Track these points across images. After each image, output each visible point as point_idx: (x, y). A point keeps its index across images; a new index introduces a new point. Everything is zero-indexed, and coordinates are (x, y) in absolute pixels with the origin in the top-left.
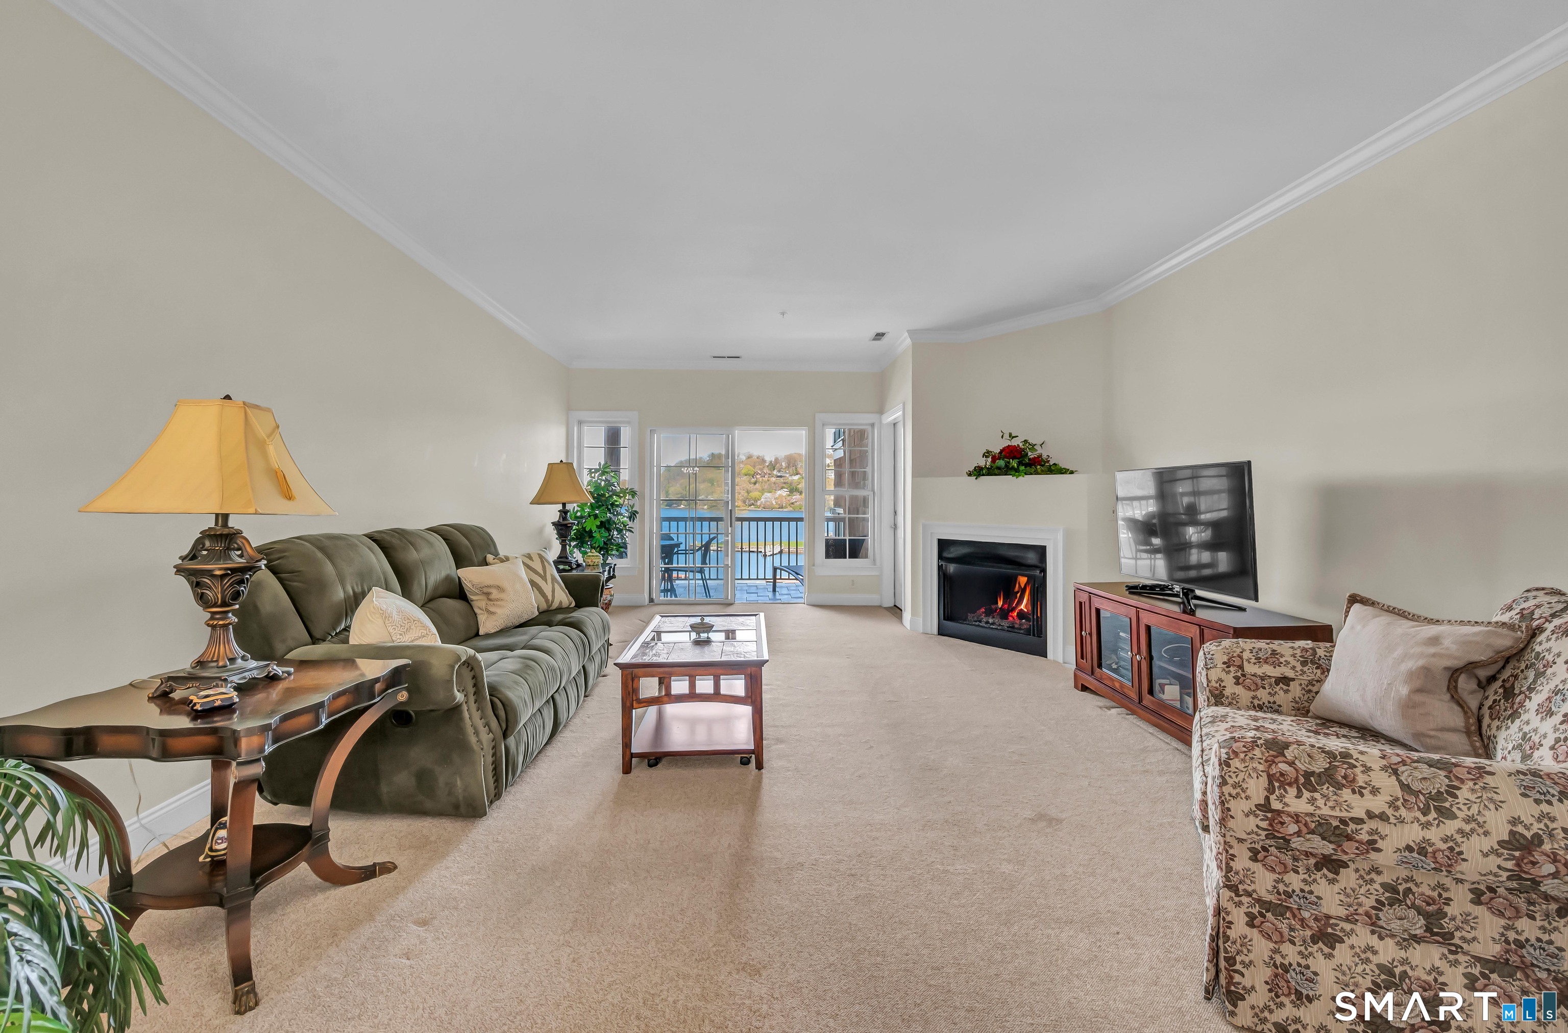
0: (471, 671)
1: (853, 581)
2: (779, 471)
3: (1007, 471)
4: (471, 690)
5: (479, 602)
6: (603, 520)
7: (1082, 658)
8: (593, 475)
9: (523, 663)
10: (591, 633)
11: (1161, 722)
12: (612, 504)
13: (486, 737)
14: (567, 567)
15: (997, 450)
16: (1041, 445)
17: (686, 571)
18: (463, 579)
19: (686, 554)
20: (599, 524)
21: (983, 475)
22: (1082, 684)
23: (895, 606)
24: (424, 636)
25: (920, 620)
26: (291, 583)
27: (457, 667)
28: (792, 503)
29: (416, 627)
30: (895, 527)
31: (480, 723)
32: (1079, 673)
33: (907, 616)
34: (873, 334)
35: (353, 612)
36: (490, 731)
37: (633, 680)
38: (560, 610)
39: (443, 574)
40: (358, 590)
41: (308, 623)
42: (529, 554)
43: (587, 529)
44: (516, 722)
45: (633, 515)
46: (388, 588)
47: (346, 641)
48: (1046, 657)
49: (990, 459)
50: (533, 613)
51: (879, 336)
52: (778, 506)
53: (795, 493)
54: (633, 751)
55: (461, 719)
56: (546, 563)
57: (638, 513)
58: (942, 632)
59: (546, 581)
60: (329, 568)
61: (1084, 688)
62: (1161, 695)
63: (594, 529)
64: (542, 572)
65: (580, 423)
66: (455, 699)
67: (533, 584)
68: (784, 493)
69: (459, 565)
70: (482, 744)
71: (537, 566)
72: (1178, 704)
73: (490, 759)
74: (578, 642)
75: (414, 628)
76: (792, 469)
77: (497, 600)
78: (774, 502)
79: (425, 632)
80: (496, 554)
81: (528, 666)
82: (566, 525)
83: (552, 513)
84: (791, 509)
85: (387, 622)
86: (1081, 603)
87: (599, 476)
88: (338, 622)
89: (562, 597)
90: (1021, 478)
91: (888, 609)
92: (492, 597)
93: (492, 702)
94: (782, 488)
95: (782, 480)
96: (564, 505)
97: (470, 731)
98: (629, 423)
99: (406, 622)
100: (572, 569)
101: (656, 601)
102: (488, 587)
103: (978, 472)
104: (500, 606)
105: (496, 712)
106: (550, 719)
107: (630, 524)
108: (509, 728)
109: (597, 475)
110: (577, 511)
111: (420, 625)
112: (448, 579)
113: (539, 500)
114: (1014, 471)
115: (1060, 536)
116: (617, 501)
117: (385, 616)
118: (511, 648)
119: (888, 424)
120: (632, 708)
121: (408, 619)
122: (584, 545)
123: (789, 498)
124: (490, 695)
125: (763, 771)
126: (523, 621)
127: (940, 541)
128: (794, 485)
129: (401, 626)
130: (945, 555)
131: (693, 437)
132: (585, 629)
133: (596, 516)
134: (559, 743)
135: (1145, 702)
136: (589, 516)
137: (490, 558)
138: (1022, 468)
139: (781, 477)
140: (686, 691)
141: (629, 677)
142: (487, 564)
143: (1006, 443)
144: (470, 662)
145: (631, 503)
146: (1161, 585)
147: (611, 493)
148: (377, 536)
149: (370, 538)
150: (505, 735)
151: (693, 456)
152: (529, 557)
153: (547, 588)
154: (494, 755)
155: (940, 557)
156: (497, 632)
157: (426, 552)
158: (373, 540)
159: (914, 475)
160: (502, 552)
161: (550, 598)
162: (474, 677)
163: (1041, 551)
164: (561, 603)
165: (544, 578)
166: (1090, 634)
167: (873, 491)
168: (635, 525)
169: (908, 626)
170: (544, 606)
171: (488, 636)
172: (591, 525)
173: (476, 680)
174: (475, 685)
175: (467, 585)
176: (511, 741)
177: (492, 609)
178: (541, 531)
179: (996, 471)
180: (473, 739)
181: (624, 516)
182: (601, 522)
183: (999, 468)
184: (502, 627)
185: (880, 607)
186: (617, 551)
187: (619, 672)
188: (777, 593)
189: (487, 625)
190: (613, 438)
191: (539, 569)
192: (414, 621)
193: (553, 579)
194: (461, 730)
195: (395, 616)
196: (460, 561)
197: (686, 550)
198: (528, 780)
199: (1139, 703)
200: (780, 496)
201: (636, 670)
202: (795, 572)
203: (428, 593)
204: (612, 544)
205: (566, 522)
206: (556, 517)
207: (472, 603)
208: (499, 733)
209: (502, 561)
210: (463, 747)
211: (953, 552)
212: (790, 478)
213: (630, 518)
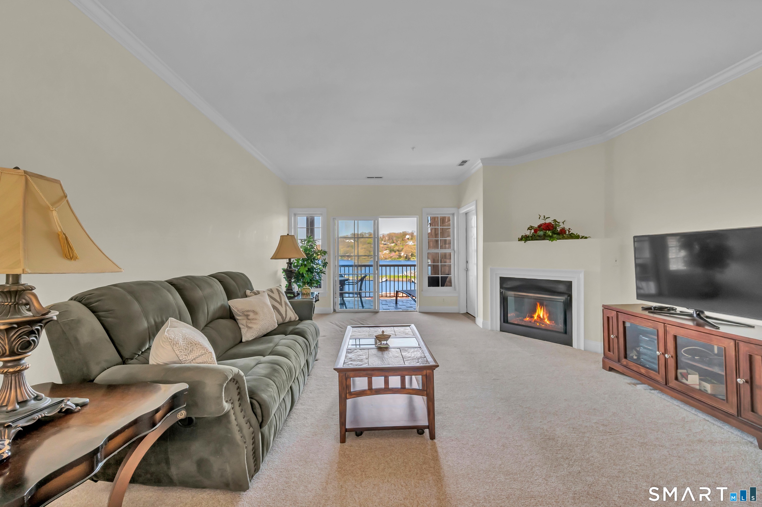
0: (236, 384)
1: (444, 299)
2: (385, 242)
3: (544, 237)
4: (236, 397)
5: (241, 321)
6: (310, 267)
7: (609, 350)
8: (303, 243)
9: (272, 368)
10: (310, 338)
11: (686, 399)
12: (314, 259)
13: (247, 431)
14: (292, 295)
15: (536, 226)
16: (563, 223)
17: (353, 294)
18: (231, 307)
19: (353, 284)
20: (307, 269)
21: (529, 240)
22: (610, 367)
23: (467, 313)
24: (203, 355)
25: (489, 322)
26: (105, 319)
27: (225, 385)
28: (391, 257)
29: (197, 349)
30: (467, 270)
31: (242, 421)
32: (607, 360)
33: (480, 321)
34: (460, 161)
35: (154, 336)
36: (251, 426)
37: (346, 379)
38: (291, 323)
39: (219, 304)
40: (159, 320)
41: (120, 349)
42: (271, 289)
43: (301, 273)
44: (269, 416)
45: (325, 265)
46: (181, 318)
47: (147, 363)
48: (572, 346)
49: (533, 231)
50: (275, 326)
51: (464, 162)
52: (384, 258)
53: (392, 252)
54: (347, 427)
55: (229, 422)
56: (281, 295)
57: (327, 263)
58: (502, 330)
59: (281, 305)
60: (136, 307)
61: (611, 369)
62: (684, 381)
63: (305, 272)
64: (279, 300)
65: (295, 215)
66: (224, 409)
67: (274, 307)
68: (387, 252)
69: (230, 297)
70: (245, 438)
71: (276, 296)
72: (698, 387)
73: (251, 447)
74: (303, 345)
75: (196, 350)
76: (391, 241)
77: (253, 319)
78: (382, 256)
79: (204, 351)
80: (252, 289)
81: (275, 370)
82: (291, 271)
83: (283, 264)
84: (391, 260)
85: (174, 347)
86: (608, 318)
87: (307, 243)
88: (143, 344)
89: (292, 315)
90: (554, 241)
91: (463, 314)
92: (250, 317)
93: (252, 404)
94: (386, 250)
95: (386, 246)
96: (290, 259)
97: (235, 429)
98: (321, 214)
99: (189, 346)
100: (295, 296)
101: (337, 311)
102: (247, 311)
103: (525, 238)
104: (255, 323)
105: (255, 410)
106: (289, 402)
107: (324, 269)
108: (264, 421)
109: (306, 242)
110: (295, 263)
111: (200, 347)
112: (223, 307)
113: (276, 257)
114: (551, 238)
115: (582, 276)
116: (316, 257)
117: (173, 343)
118: (262, 354)
119: (463, 213)
120: (346, 398)
121: (191, 343)
122: (299, 281)
123: (389, 254)
124: (250, 398)
125: (435, 441)
126: (269, 331)
127: (501, 278)
128: (392, 248)
129: (186, 349)
130: (505, 286)
131: (356, 222)
132: (307, 336)
133: (305, 265)
134: (294, 415)
135: (671, 384)
136: (302, 265)
137: (248, 292)
138: (555, 236)
139: (385, 244)
140: (382, 386)
141: (344, 377)
142: (246, 296)
143: (542, 222)
144: (235, 378)
145: (324, 258)
146: (667, 307)
147: (313, 253)
148: (175, 282)
149: (170, 283)
150: (261, 426)
151: (356, 232)
152: (271, 291)
153: (282, 310)
154: (254, 443)
155: (501, 287)
156: (254, 339)
157: (208, 291)
158: (172, 285)
159: (484, 241)
160: (255, 289)
161: (284, 316)
162: (238, 388)
163: (569, 285)
164: (290, 318)
165: (280, 304)
166: (617, 337)
167: (454, 250)
168: (326, 270)
169: (481, 325)
170: (281, 321)
171: (249, 343)
172: (303, 270)
173: (240, 389)
174: (239, 393)
175: (234, 310)
176: (266, 429)
177: (250, 325)
178: (276, 273)
179: (538, 238)
180: (238, 436)
181: (320, 265)
182: (308, 269)
183: (539, 236)
184: (256, 336)
185: (459, 313)
186: (317, 284)
187: (336, 374)
188: (398, 304)
189: (247, 336)
190: (311, 224)
191: (278, 299)
192: (195, 344)
193: (286, 304)
194: (229, 430)
195: (181, 342)
196: (230, 295)
197: (353, 282)
198: (277, 449)
199: (666, 384)
200: (385, 253)
201: (348, 373)
202: (410, 294)
203: (209, 317)
204: (314, 280)
205: (291, 269)
206: (285, 266)
207: (238, 321)
208: (257, 425)
209: (256, 294)
210: (231, 442)
211: (509, 284)
212: (390, 245)
213: (323, 266)
